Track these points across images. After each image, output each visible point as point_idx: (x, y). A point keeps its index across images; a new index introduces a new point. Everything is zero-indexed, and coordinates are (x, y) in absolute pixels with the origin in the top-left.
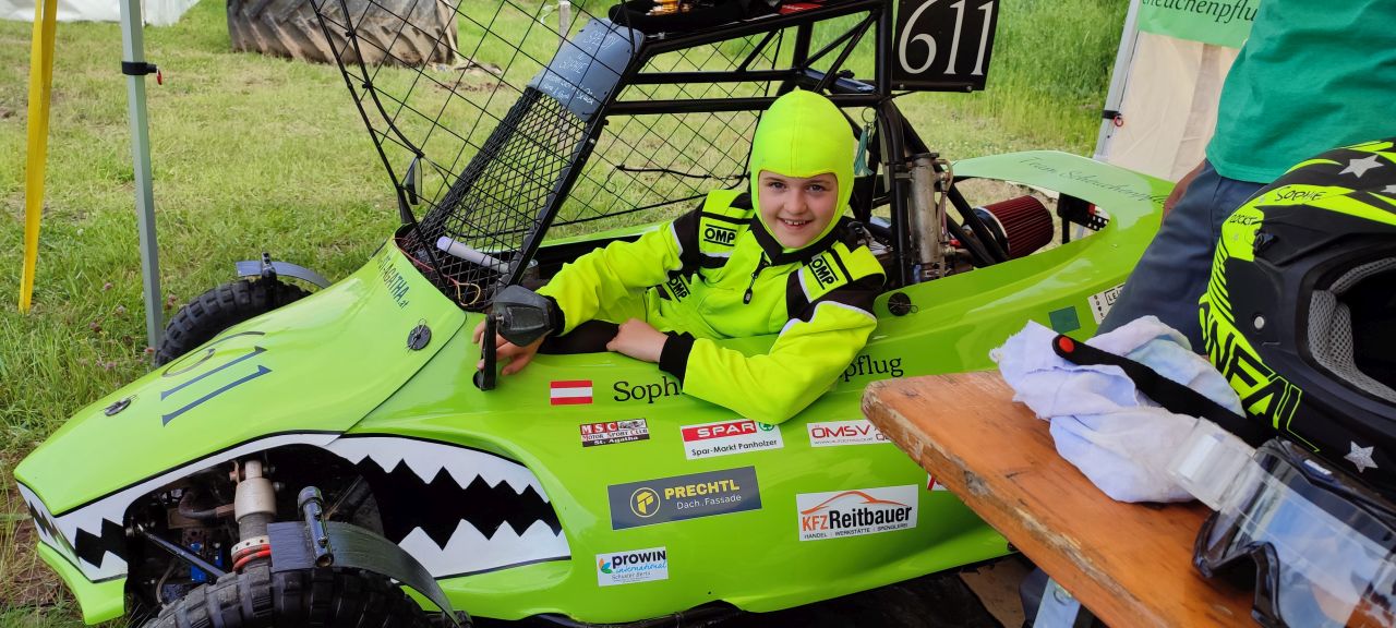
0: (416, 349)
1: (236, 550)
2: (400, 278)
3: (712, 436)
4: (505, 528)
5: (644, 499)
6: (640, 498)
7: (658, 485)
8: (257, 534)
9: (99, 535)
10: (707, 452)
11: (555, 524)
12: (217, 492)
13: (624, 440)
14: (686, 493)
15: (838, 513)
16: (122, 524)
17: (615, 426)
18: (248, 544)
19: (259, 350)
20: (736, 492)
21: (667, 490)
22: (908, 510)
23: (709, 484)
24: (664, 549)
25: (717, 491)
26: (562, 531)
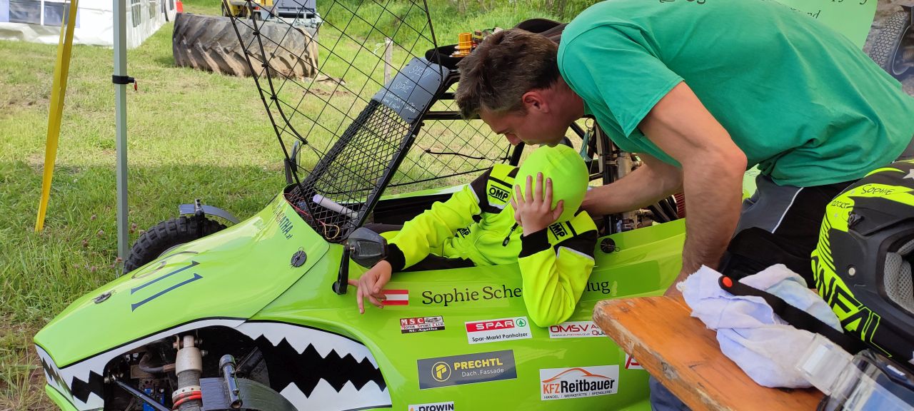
0: (296, 267)
1: (175, 394)
2: (287, 220)
3: (485, 329)
4: (349, 385)
5: (441, 369)
6: (438, 368)
7: (450, 360)
8: (189, 385)
9: (87, 381)
10: (482, 339)
11: (382, 383)
12: (164, 355)
13: (428, 330)
14: (468, 366)
15: (566, 383)
16: (102, 375)
17: (423, 320)
18: (183, 391)
19: (195, 264)
20: (500, 366)
21: (455, 364)
22: (612, 381)
23: (483, 361)
24: (453, 403)
25: (488, 365)
26: (386, 388)
